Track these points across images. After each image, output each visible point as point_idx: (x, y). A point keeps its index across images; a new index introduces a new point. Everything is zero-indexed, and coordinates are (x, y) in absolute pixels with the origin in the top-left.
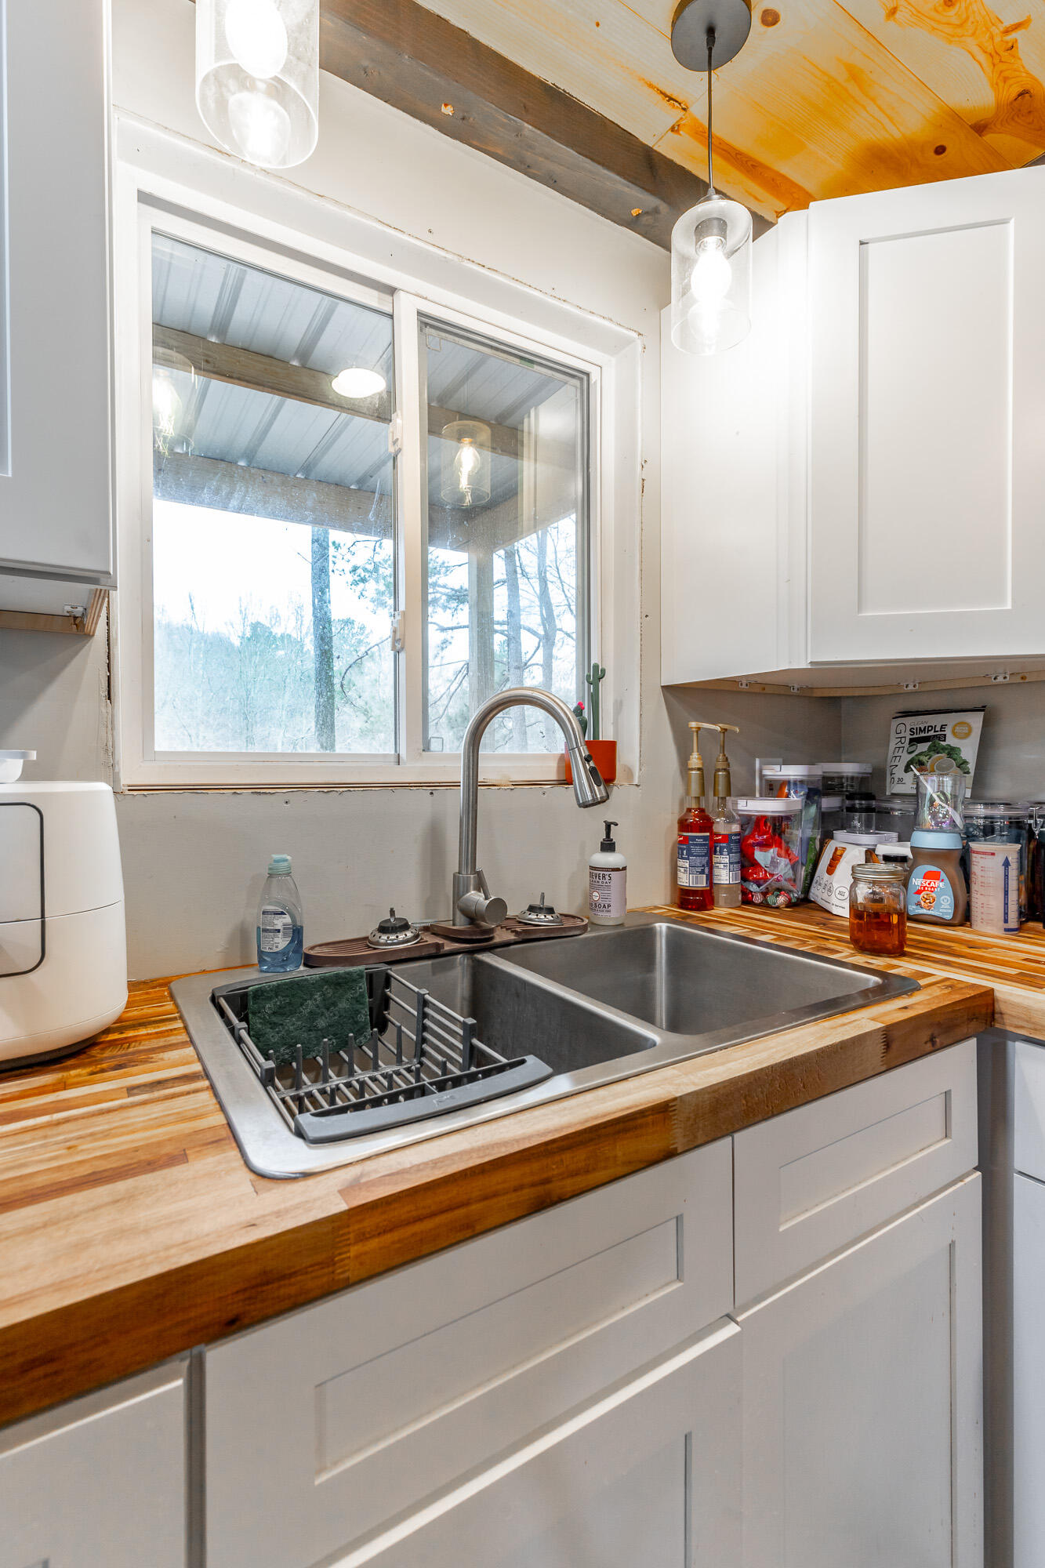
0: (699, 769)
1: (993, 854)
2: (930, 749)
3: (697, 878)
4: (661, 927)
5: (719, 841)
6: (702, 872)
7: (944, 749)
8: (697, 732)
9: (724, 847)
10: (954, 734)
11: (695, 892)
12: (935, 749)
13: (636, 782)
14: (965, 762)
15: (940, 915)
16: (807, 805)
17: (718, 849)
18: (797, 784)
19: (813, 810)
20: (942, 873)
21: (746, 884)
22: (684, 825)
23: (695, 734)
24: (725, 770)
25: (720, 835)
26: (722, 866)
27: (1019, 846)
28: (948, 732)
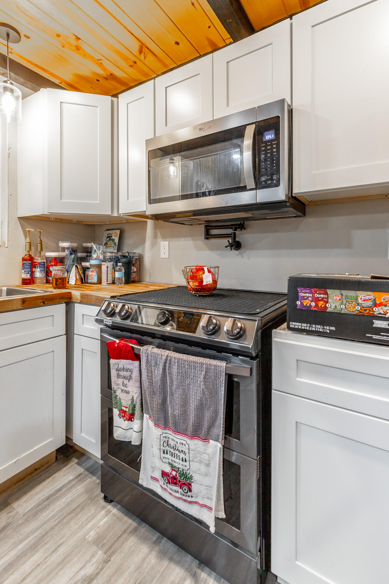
0: (29, 243)
1: (104, 265)
2: (109, 240)
3: (26, 275)
4: (4, 288)
5: (37, 264)
6: (28, 273)
7: (112, 239)
8: (29, 232)
9: (38, 266)
10: (114, 236)
11: (26, 280)
12: (110, 240)
13: (6, 246)
14: (116, 243)
15: (94, 281)
16: (71, 254)
17: (36, 267)
18: (68, 248)
19: (73, 256)
20: (95, 271)
21: (48, 278)
22: (24, 260)
23: (28, 232)
24: (40, 243)
25: (37, 262)
26: (37, 272)
27: (112, 263)
28: (113, 235)
